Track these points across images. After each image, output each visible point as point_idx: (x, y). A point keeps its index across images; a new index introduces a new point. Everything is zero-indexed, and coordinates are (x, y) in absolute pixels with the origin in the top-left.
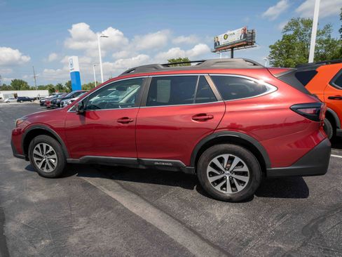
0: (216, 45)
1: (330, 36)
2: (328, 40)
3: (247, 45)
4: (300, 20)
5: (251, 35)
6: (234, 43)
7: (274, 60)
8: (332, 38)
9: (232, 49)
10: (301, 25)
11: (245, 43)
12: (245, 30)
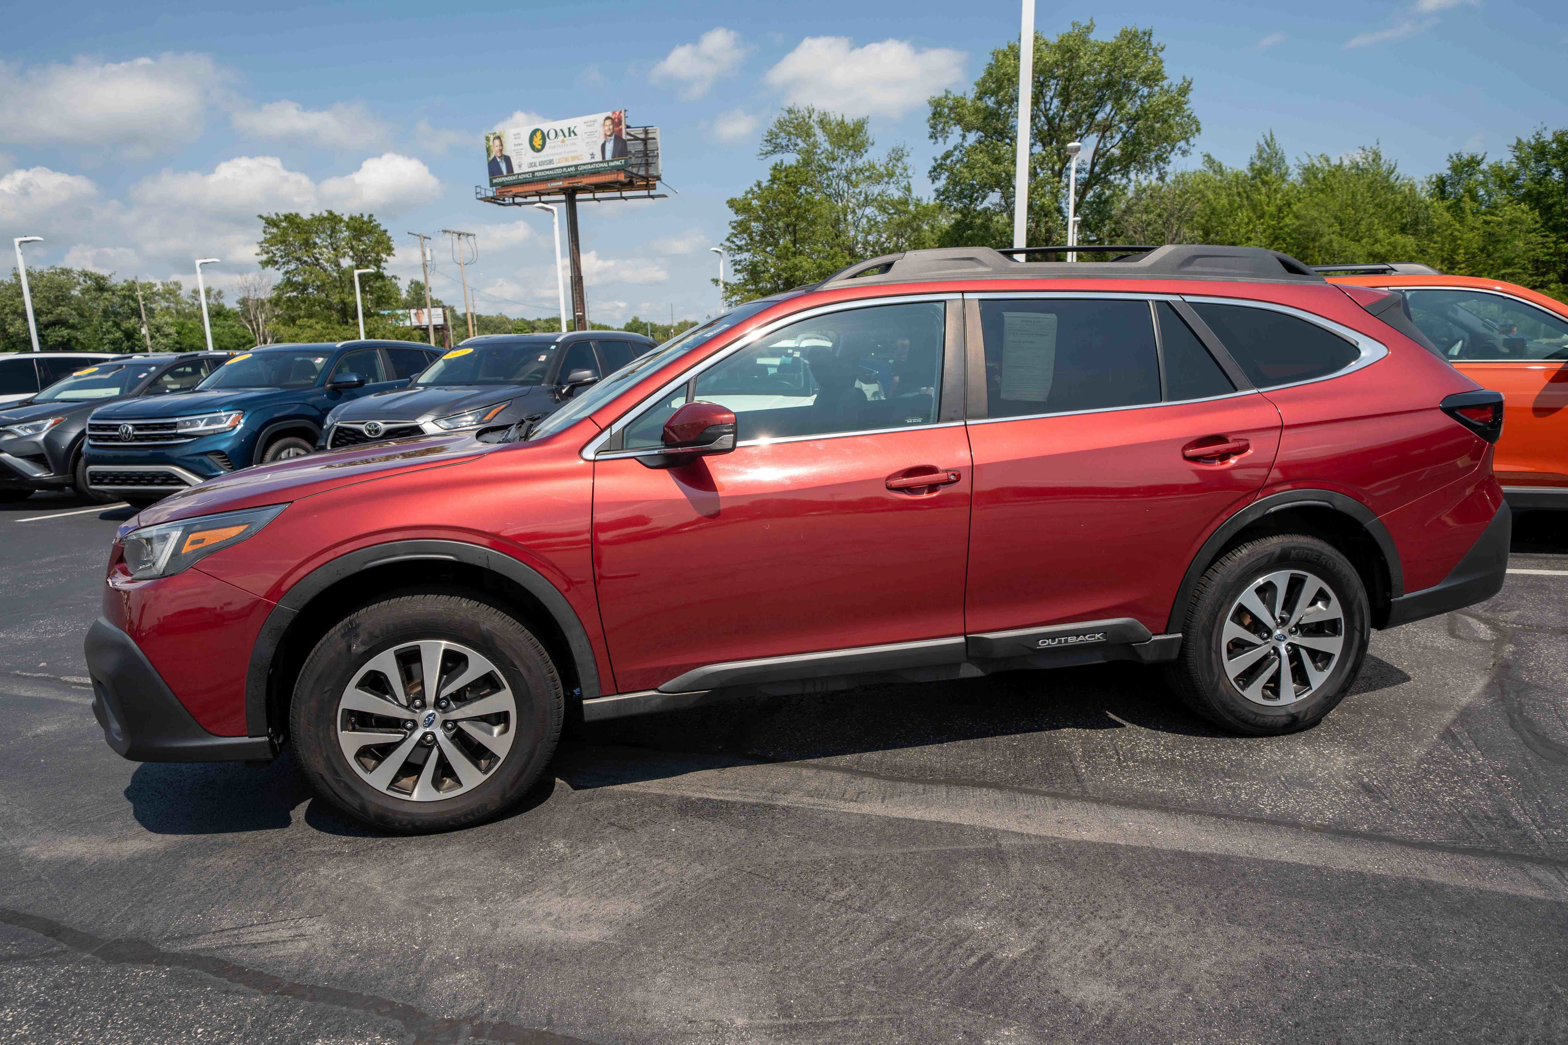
0: (494, 169)
1: (908, 189)
2: (906, 202)
3: (630, 185)
4: (815, 117)
5: (640, 147)
6: (576, 172)
7: (746, 256)
8: (915, 194)
9: (571, 194)
10: (820, 136)
11: (622, 177)
12: (616, 122)
